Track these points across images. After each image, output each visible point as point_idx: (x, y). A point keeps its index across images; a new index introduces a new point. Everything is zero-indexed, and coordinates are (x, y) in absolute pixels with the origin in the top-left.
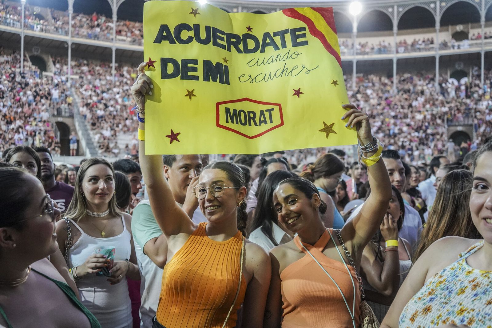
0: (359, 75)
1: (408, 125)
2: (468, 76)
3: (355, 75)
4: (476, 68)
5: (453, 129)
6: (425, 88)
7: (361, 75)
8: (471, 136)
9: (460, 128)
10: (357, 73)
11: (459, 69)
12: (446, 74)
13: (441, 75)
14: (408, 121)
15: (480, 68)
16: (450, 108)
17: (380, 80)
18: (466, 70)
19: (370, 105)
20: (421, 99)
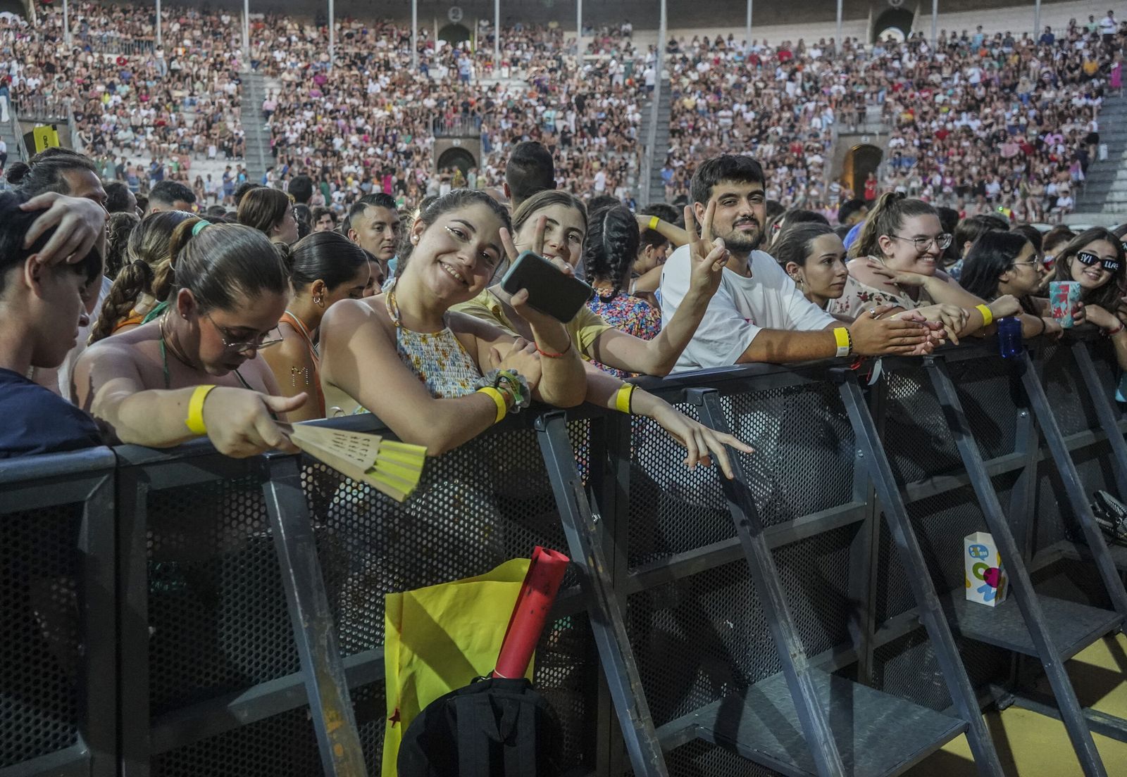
0: (254, 16)
1: (360, 131)
2: (471, 37)
3: (247, 15)
4: (484, 23)
5: (446, 144)
6: (392, 55)
7: (261, 16)
8: (476, 158)
9: (456, 143)
10: (250, 11)
11: (455, 21)
12: (431, 30)
13: (421, 32)
14: (360, 122)
15: (492, 25)
16: (440, 102)
17: (302, 30)
18: (467, 25)
19: (281, 82)
20: (384, 80)
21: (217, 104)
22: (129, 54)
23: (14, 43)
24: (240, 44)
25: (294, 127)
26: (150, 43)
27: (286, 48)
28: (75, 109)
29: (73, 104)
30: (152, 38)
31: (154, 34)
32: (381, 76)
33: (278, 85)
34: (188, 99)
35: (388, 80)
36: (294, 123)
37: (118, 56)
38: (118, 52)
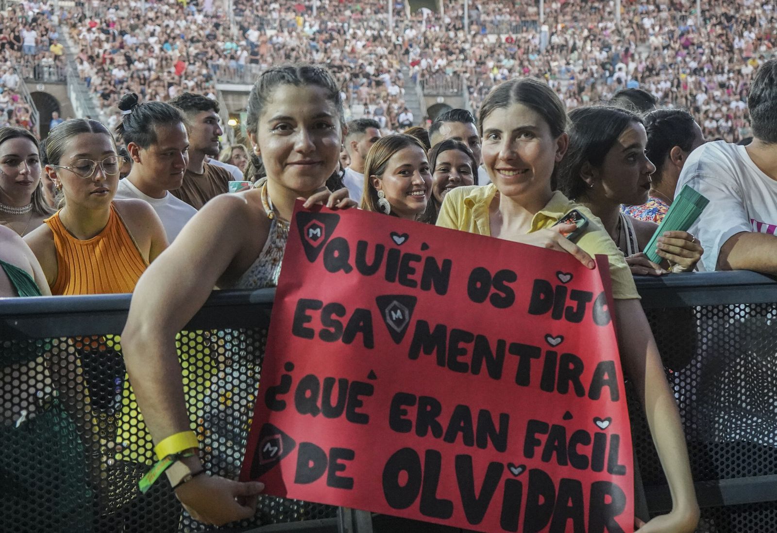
1: (724, 86)
14: (723, 78)
19: (649, 47)
21: (589, 71)
22: (517, 33)
23: (425, 33)
24: (612, 16)
25: (659, 86)
26: (534, 22)
27: (655, 14)
28: (469, 84)
29: (468, 79)
30: (536, 18)
31: (538, 14)
32: (746, 34)
33: (647, 50)
34: (564, 68)
35: (753, 36)
36: (659, 83)
37: (507, 36)
38: (507, 32)
